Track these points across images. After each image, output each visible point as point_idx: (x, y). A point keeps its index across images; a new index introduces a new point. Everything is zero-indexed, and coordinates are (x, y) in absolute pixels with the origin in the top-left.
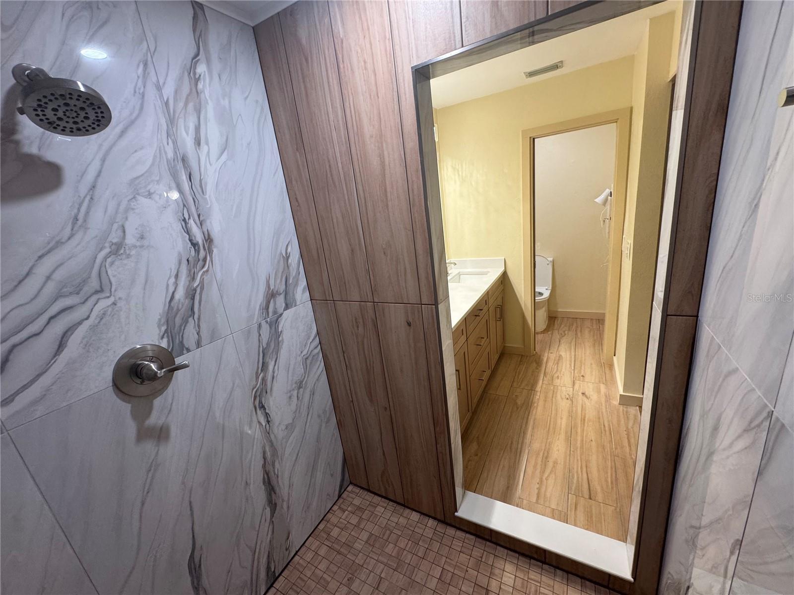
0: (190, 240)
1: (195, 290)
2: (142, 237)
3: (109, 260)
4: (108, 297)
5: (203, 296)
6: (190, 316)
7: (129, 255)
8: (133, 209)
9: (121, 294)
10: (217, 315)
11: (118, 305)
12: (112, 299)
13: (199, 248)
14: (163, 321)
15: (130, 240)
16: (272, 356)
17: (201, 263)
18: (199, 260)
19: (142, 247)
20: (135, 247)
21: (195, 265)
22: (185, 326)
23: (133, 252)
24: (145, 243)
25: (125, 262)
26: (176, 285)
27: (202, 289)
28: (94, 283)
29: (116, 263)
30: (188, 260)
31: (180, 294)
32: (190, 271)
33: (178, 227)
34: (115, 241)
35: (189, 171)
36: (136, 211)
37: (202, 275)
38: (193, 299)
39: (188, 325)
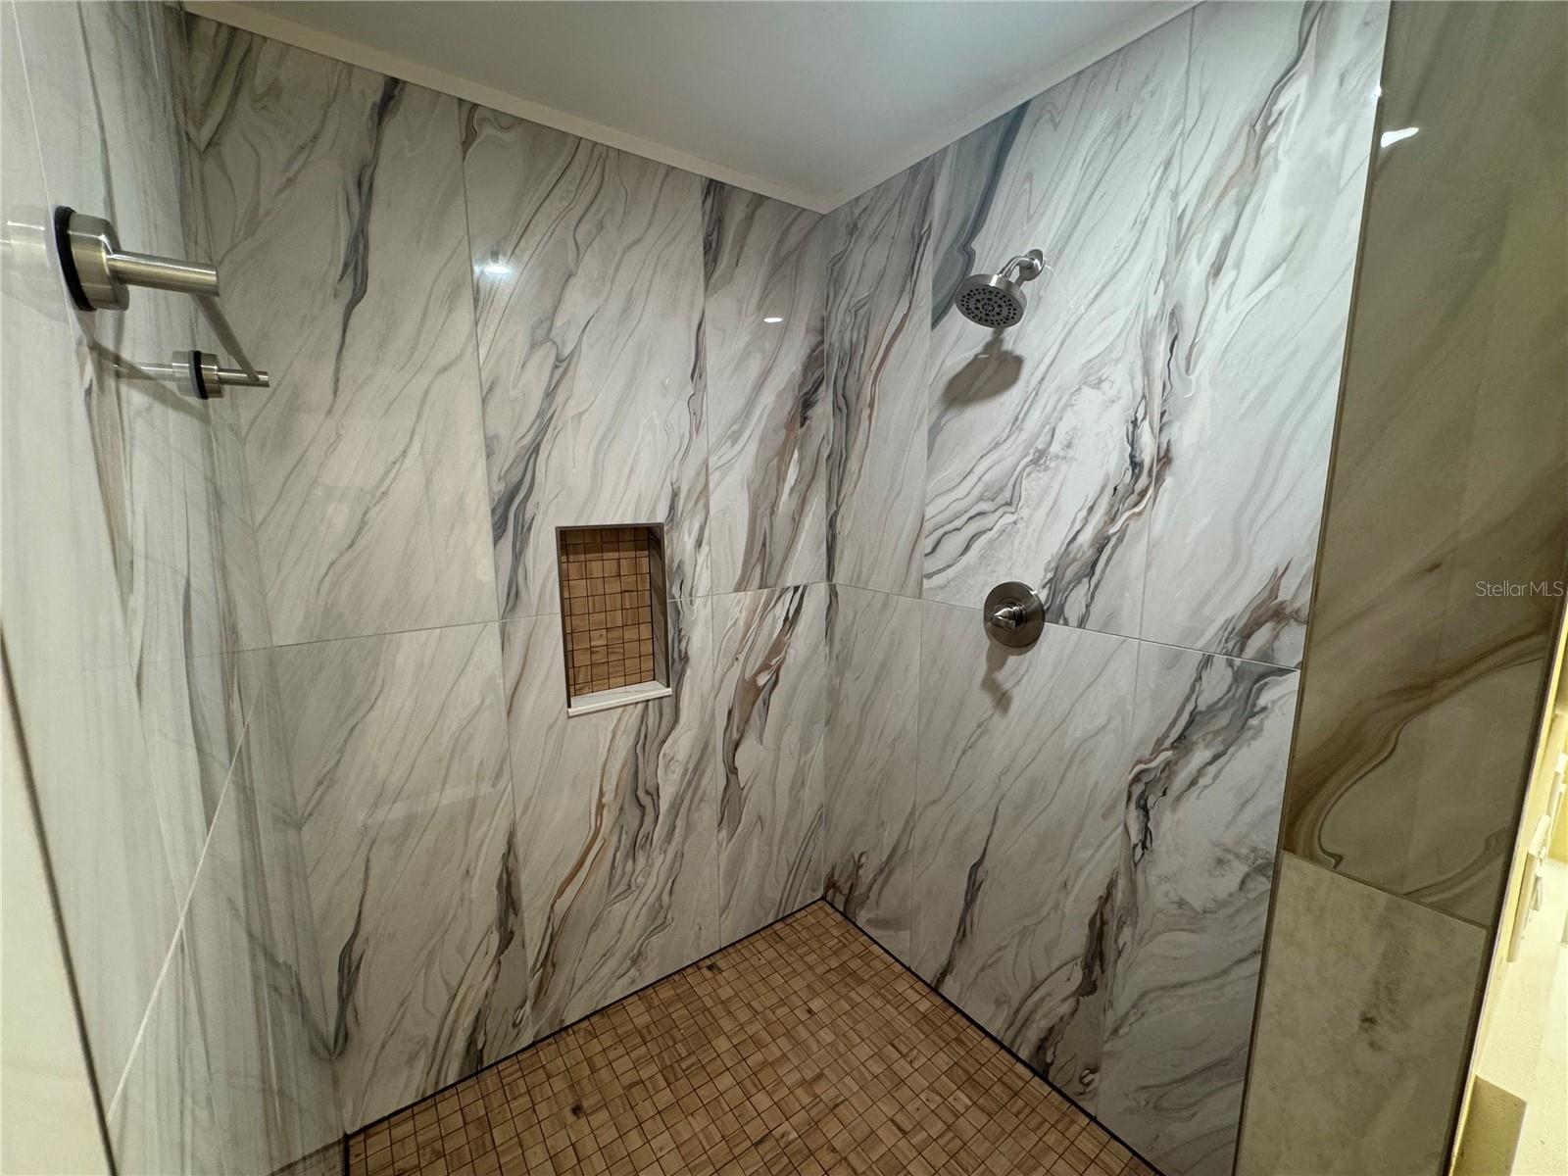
0: (1132, 456)
1: (1108, 539)
2: (1069, 445)
3: (1028, 469)
4: (1013, 513)
5: (1116, 553)
6: (1086, 576)
7: (1047, 467)
8: (1072, 405)
9: (1024, 513)
10: (1127, 595)
11: (1018, 525)
12: (1015, 517)
13: (1140, 472)
14: (1053, 565)
15: (1055, 448)
16: (1213, 740)
17: (1134, 498)
18: (1133, 492)
19: (1065, 458)
20: (1057, 457)
21: (1123, 500)
22: (1074, 587)
23: (1052, 465)
24: (1071, 453)
25: (1041, 475)
26: (1086, 521)
27: (1120, 540)
28: (1006, 495)
29: (1033, 475)
30: (1115, 489)
31: (1086, 537)
32: (1112, 506)
33: (1120, 432)
34: (1040, 447)
35: (1176, 332)
36: (1075, 408)
37: (1129, 518)
38: (1100, 551)
39: (1080, 586)
